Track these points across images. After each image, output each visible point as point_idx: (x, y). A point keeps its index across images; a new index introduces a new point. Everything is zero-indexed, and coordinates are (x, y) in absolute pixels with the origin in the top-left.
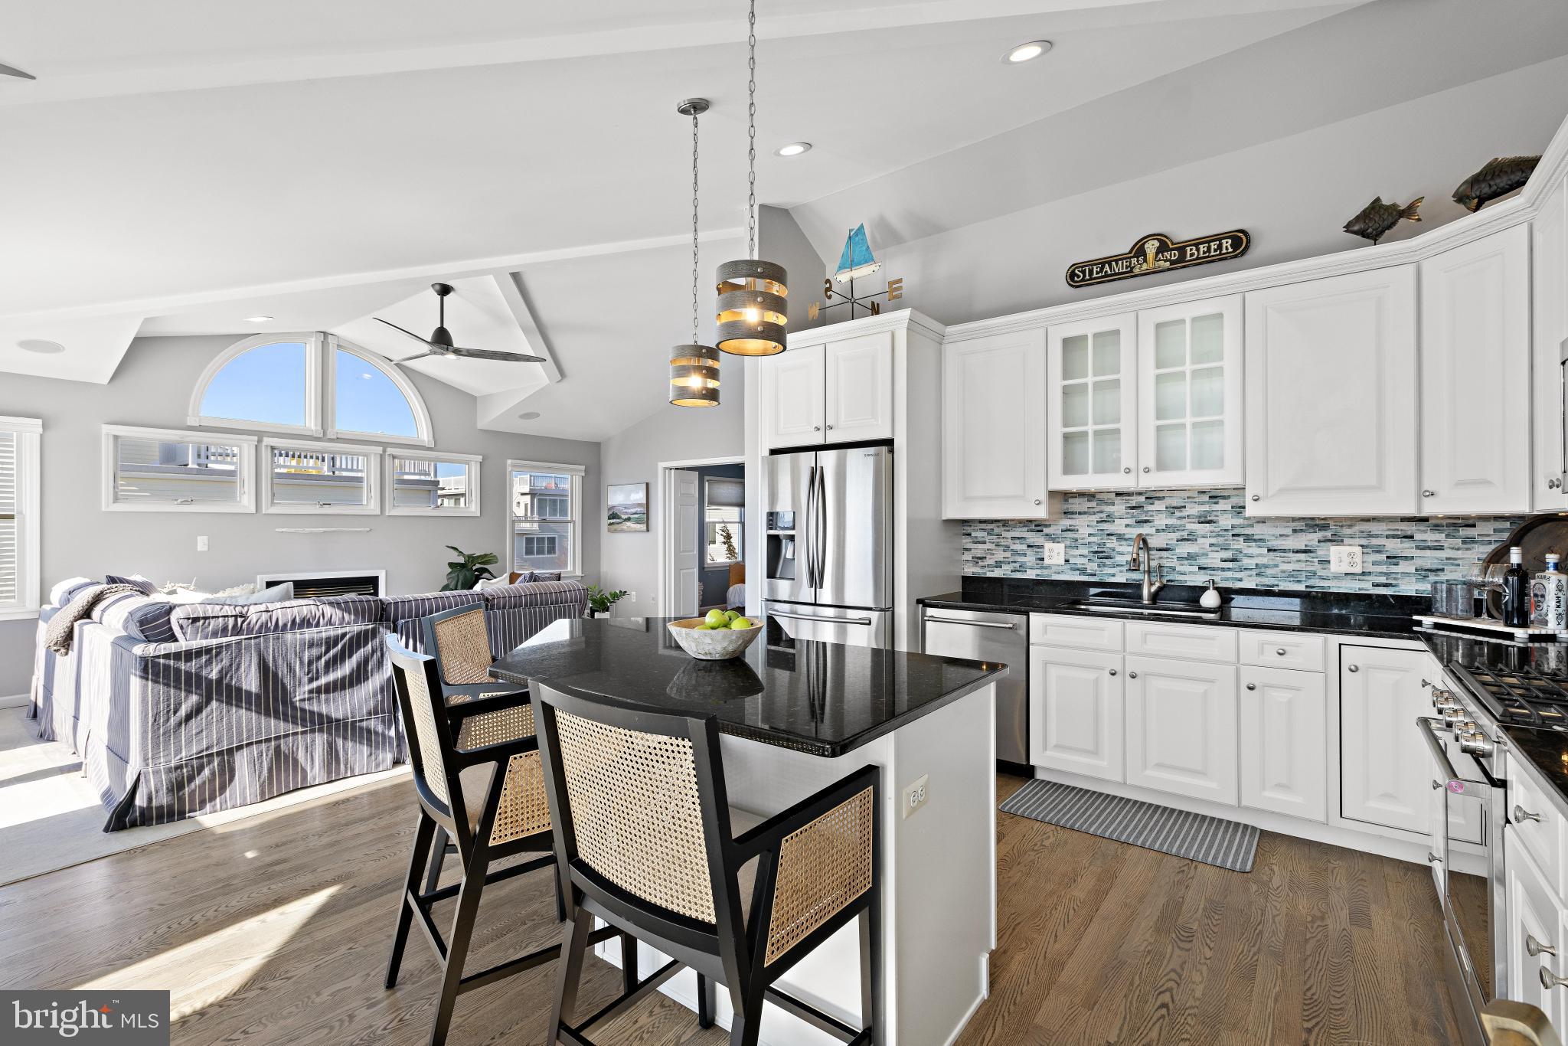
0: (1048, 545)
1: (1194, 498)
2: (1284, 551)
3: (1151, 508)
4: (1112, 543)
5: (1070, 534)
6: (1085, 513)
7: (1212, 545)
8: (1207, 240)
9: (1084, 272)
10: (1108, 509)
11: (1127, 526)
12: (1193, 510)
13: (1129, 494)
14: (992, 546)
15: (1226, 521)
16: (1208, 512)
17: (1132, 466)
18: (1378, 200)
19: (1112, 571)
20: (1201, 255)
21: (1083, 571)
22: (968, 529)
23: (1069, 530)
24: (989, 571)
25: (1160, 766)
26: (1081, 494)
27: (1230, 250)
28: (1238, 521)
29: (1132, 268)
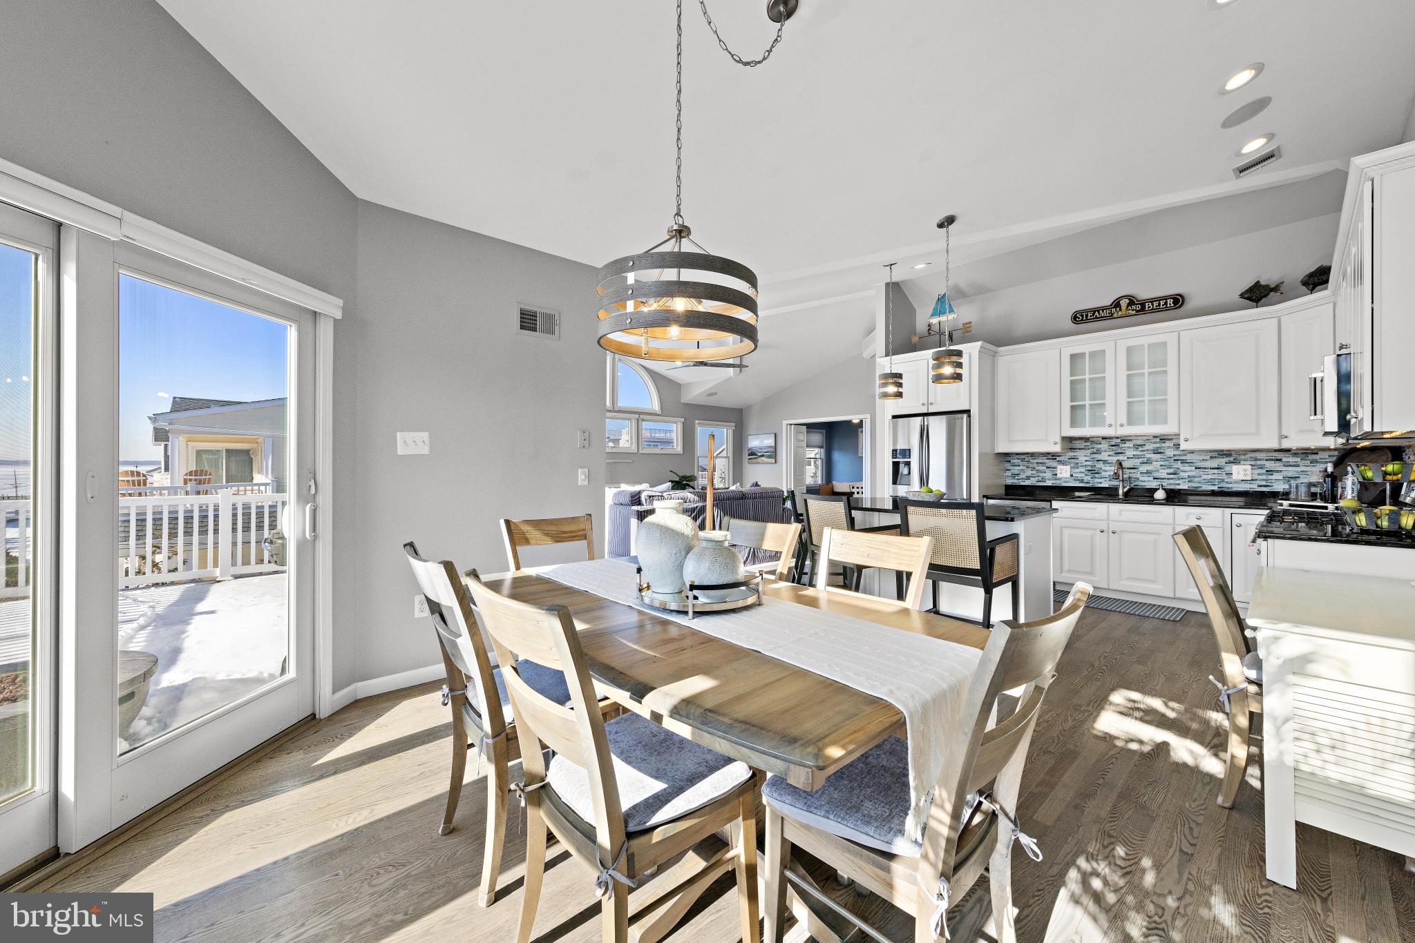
0: (1060, 467)
1: (1150, 440)
2: (1205, 468)
3: (1124, 445)
4: (1100, 465)
5: (1073, 461)
6: (1083, 449)
7: (1161, 466)
8: (1159, 299)
9: (1082, 316)
10: (1098, 446)
11: (1109, 455)
12: (1150, 446)
13: (1111, 438)
14: (1024, 468)
15: (1170, 453)
16: (1159, 448)
17: (1113, 423)
18: (1258, 282)
19: (1100, 480)
20: (1155, 307)
21: (1082, 481)
22: (1009, 459)
23: (1073, 458)
24: (1022, 481)
25: (1130, 578)
26: (1081, 438)
27: (1172, 305)
28: (1177, 453)
29: (1112, 314)
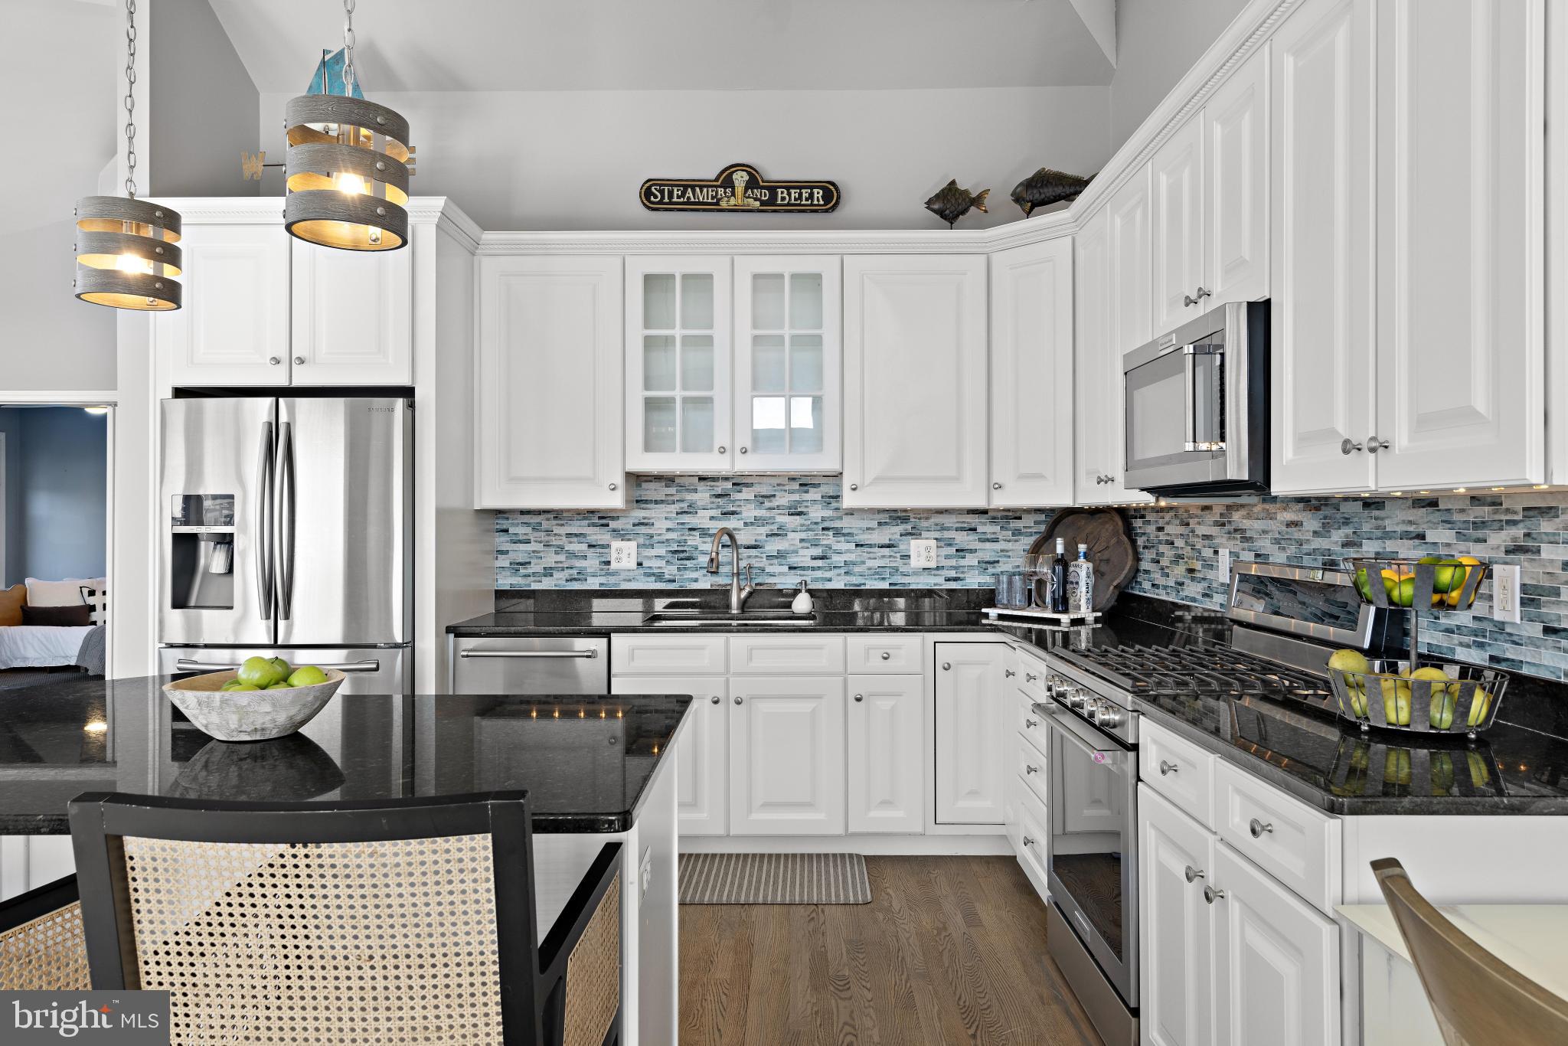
0: (616, 544)
1: (784, 485)
2: (870, 546)
3: (738, 496)
4: (694, 540)
5: (643, 530)
6: (662, 502)
7: (802, 540)
8: (800, 185)
9: (662, 192)
10: (690, 497)
11: (712, 518)
12: (783, 499)
13: (714, 479)
14: (539, 547)
15: (817, 513)
16: (798, 502)
17: (727, 445)
18: (953, 183)
19: (694, 575)
20: (793, 201)
21: (659, 577)
22: (504, 524)
23: (642, 524)
24: (535, 581)
25: (767, 805)
26: (658, 478)
27: (822, 202)
28: (829, 513)
29: (719, 200)
